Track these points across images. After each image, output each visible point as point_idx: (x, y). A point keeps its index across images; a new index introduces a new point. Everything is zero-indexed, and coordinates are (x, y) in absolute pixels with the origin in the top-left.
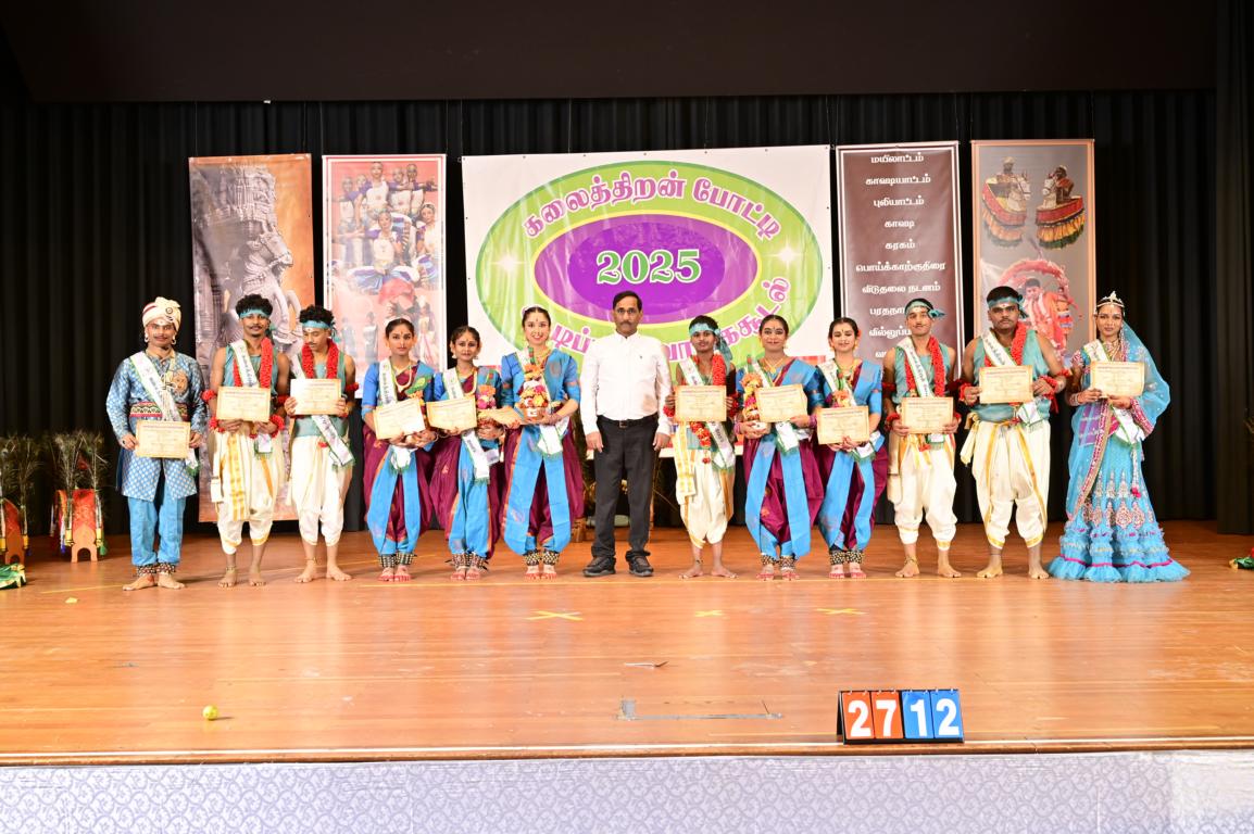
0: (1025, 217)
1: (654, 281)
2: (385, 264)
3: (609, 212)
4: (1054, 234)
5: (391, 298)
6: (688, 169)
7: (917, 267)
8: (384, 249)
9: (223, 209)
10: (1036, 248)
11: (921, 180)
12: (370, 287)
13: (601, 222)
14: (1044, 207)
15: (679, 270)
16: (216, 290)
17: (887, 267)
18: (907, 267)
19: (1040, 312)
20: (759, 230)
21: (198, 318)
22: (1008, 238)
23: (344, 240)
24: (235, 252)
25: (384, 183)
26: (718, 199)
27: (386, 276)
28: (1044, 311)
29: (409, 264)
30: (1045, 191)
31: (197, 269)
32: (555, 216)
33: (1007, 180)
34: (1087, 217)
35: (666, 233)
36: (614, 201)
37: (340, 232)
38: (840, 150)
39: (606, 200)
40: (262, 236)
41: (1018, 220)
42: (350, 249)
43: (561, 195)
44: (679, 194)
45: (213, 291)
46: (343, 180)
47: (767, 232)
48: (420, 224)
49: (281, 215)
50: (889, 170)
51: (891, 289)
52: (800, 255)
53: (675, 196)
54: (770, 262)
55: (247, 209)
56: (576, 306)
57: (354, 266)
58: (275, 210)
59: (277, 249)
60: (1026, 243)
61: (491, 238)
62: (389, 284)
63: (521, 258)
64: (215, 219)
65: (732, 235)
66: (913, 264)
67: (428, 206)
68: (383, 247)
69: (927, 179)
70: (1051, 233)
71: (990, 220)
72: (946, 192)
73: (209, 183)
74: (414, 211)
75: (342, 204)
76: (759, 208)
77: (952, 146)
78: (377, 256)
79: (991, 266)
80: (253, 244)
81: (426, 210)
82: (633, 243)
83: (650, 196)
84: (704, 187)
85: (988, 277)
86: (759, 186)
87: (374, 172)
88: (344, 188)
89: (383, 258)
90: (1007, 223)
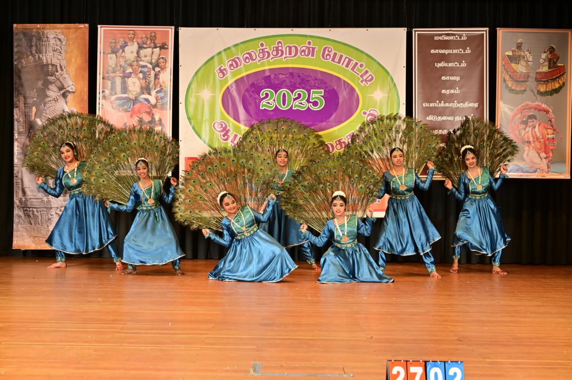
0: (528, 76)
1: (296, 109)
2: (134, 93)
3: (269, 65)
4: (547, 87)
5: (138, 114)
6: (319, 40)
7: (459, 105)
9: (34, 56)
10: (535, 95)
11: (464, 51)
12: (125, 107)
13: (264, 71)
14: (541, 70)
15: (311, 102)
16: (27, 106)
17: (442, 105)
18: (455, 105)
19: (536, 135)
20: (361, 79)
21: (16, 123)
22: (518, 89)
23: (110, 78)
24: (40, 83)
25: (136, 44)
26: (337, 60)
27: (135, 101)
28: (538, 135)
29: (149, 94)
30: (541, 61)
31: (16, 93)
32: (235, 66)
33: (518, 53)
35: (303, 79)
36: (272, 59)
37: (107, 73)
38: (415, 31)
39: (267, 58)
40: (57, 74)
41: (524, 78)
42: (113, 83)
43: (239, 53)
44: (313, 55)
45: (25, 107)
46: (111, 40)
47: (366, 81)
48: (157, 69)
49: (69, 62)
50: (445, 45)
51: (444, 118)
52: (387, 95)
53: (310, 56)
54: (368, 100)
55: (49, 57)
56: (246, 122)
57: (116, 94)
58: (65, 57)
59: (66, 82)
60: (528, 92)
61: (195, 79)
62: (137, 106)
63: (214, 91)
64: (28, 62)
65: (345, 82)
66: (459, 103)
67: (162, 58)
68: (134, 83)
69: (468, 51)
70: (545, 86)
71: (507, 78)
72: (480, 59)
73: (25, 39)
74: (153, 61)
75: (109, 55)
76: (361, 66)
77: (484, 31)
78: (129, 88)
79: (507, 106)
82: (283, 84)
83: (295, 56)
84: (328, 51)
85: (504, 112)
86: (362, 52)
87: (130, 36)
88: (111, 46)
89: (134, 90)
90: (518, 80)
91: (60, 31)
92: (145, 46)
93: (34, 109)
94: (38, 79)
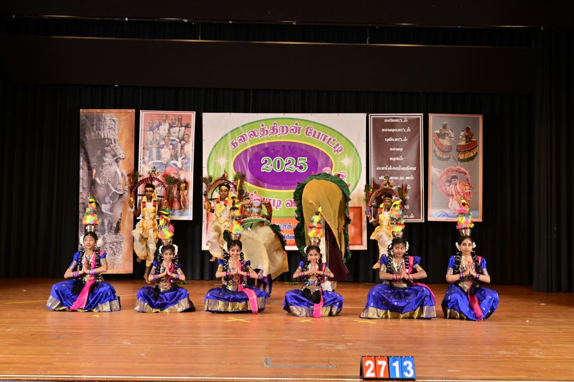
0: (451, 148)
1: (287, 171)
2: (166, 160)
3: (267, 140)
6: (303, 122)
7: (402, 169)
8: (166, 153)
9: (95, 133)
10: (456, 161)
11: (406, 130)
12: (159, 169)
13: (264, 144)
14: (460, 144)
15: (298, 167)
16: (90, 169)
17: (390, 168)
18: (399, 168)
19: (458, 191)
20: (334, 150)
21: (81, 181)
22: (444, 157)
23: (149, 149)
24: (99, 152)
25: (167, 124)
26: (316, 136)
27: (167, 165)
28: (459, 190)
29: (177, 160)
30: (461, 137)
31: (81, 159)
32: (243, 140)
33: (444, 131)
34: (479, 149)
35: (292, 150)
36: (270, 135)
37: (147, 145)
38: (371, 116)
39: (267, 134)
40: (111, 145)
41: (449, 149)
42: (151, 152)
43: (246, 131)
44: (299, 133)
45: (88, 169)
46: (149, 121)
47: (337, 151)
48: (183, 142)
49: (120, 136)
50: (392, 125)
51: (392, 178)
52: (352, 161)
53: (297, 133)
54: (338, 165)
55: (105, 133)
56: (251, 181)
57: (152, 160)
58: (118, 133)
59: (118, 151)
60: (452, 159)
61: (214, 149)
62: (168, 169)
63: (228, 159)
64: (90, 137)
65: (322, 152)
66: (402, 167)
67: (187, 134)
69: (409, 130)
70: (463, 155)
71: (436, 149)
72: (417, 136)
73: (89, 121)
74: (180, 136)
75: (148, 132)
76: (334, 140)
77: (420, 116)
78: (163, 156)
79: (436, 169)
80: (107, 149)
81: (186, 136)
82: (279, 154)
83: (287, 133)
84: (310, 130)
85: (435, 174)
86: (334, 130)
87: (163, 118)
88: (150, 126)
89: (165, 157)
90: (444, 150)
91: (114, 114)
92: (174, 125)
93: (94, 171)
94: (98, 149)
